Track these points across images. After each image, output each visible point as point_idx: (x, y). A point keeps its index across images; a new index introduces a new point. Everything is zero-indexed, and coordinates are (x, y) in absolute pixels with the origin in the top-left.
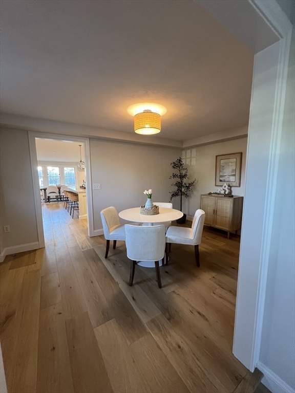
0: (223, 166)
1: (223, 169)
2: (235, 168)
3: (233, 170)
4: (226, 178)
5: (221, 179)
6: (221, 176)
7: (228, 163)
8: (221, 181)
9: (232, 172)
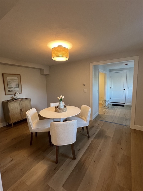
0: (10, 82)
1: (10, 84)
2: (18, 83)
3: (17, 84)
4: (13, 89)
5: (9, 90)
6: (9, 88)
7: (13, 79)
8: (9, 91)
9: (16, 85)
